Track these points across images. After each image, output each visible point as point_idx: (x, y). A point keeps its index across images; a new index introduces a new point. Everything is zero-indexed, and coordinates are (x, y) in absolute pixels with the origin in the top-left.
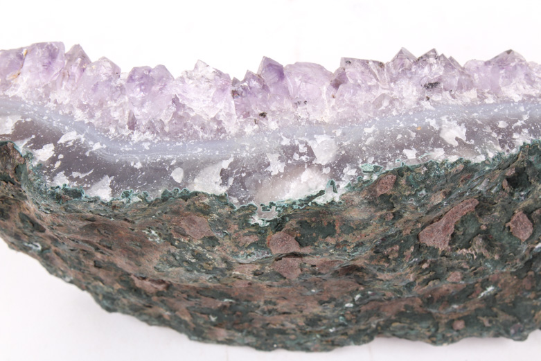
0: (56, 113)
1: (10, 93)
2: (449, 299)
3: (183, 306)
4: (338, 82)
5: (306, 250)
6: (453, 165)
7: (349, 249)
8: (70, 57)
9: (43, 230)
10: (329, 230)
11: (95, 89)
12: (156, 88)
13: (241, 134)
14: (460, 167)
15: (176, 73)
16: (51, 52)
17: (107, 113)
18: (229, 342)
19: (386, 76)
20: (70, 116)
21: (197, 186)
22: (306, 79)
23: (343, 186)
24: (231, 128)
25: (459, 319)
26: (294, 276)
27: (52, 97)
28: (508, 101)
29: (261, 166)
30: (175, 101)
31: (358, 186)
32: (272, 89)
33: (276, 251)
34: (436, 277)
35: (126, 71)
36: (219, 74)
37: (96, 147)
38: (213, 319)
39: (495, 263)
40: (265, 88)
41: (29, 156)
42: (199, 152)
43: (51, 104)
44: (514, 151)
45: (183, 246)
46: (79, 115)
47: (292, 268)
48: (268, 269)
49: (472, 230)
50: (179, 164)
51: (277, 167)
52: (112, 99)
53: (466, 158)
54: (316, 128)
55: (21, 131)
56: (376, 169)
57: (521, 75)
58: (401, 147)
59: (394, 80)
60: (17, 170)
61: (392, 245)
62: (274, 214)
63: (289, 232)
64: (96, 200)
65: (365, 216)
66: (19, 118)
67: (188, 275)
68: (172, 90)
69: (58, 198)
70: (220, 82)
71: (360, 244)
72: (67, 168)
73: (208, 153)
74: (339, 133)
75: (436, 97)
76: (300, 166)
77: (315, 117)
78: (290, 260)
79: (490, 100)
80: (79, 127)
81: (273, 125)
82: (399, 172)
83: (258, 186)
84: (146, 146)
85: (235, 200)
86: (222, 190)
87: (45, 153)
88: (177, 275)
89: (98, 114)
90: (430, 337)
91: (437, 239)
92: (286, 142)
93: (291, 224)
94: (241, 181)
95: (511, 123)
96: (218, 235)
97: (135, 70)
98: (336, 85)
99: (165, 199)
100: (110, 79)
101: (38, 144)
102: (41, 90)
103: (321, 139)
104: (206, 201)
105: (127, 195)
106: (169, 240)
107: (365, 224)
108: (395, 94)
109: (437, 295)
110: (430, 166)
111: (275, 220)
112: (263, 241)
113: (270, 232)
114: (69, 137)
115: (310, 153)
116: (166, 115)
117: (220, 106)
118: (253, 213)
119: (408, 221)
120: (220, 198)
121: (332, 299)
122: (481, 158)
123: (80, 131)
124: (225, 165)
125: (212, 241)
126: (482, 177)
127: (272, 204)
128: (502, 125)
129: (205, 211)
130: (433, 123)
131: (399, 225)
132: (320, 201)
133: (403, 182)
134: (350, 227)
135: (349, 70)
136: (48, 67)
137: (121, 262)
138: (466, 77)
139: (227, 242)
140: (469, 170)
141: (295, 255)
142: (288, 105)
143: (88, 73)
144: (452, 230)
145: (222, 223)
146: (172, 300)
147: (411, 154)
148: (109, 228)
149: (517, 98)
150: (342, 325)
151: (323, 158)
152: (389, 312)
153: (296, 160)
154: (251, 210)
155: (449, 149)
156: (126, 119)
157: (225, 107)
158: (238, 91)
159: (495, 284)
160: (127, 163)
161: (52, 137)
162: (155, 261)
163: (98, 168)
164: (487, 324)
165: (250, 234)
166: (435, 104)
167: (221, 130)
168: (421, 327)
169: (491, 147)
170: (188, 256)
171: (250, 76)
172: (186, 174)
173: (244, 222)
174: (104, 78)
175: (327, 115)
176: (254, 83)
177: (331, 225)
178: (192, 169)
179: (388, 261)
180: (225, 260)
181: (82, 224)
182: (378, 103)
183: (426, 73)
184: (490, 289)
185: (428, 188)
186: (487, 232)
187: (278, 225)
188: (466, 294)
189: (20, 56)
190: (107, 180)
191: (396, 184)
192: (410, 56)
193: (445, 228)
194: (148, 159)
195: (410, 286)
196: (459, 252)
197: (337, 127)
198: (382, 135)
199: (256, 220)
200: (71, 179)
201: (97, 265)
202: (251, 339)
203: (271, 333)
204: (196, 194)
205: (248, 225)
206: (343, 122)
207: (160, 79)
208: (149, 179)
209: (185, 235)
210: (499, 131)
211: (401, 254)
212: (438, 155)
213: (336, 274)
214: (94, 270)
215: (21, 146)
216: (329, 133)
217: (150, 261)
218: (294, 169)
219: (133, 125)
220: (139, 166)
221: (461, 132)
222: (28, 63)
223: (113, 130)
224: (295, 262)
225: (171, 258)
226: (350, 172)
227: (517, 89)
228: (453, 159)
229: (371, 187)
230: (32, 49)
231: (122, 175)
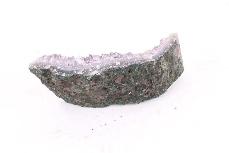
0: (56, 64)
1: (49, 62)
2: (123, 95)
3: (79, 98)
4: (101, 57)
5: (96, 84)
6: (117, 68)
7: (103, 83)
8: (59, 56)
9: (55, 84)
10: (100, 80)
11: (62, 61)
12: (72, 60)
13: (85, 66)
14: (118, 68)
15: (75, 58)
16: (56, 56)
17: (64, 64)
18: (88, 106)
19: (109, 56)
20: (59, 65)
21: (78, 73)
22: (96, 57)
23: (100, 72)
24: (84, 65)
25: (127, 99)
26: (96, 89)
27: (56, 62)
28: (128, 59)
29: (88, 70)
30: (75, 61)
31: (103, 72)
32: (90, 59)
33: (92, 84)
34: (120, 90)
35: (67, 58)
36: (82, 57)
37: (63, 69)
38: (84, 101)
39: (129, 87)
40: (89, 59)
41: (52, 71)
42: (79, 68)
43: (56, 63)
44: (128, 66)
45: (77, 84)
46: (60, 64)
47: (95, 88)
48: (91, 88)
49: (124, 81)
50: (75, 70)
51: (91, 70)
52: (65, 62)
53: (119, 67)
54: (97, 64)
55: (51, 67)
56: (106, 69)
57: (131, 56)
58: (110, 66)
59: (110, 57)
60: (51, 73)
61: (111, 83)
62: (90, 78)
63: (93, 81)
64: (63, 76)
65: (105, 77)
66: (51, 65)
67: (79, 90)
68: (75, 60)
69: (57, 76)
70: (82, 58)
71: (105, 82)
72: (58, 72)
73: (80, 68)
74: (100, 65)
75: (116, 59)
76: (94, 70)
77: (97, 63)
78: (95, 86)
79: (125, 59)
80: (60, 66)
81: (90, 64)
82: (109, 70)
83: (88, 73)
84: (70, 68)
85: (84, 75)
86: (82, 74)
87: (55, 70)
88: (77, 91)
89: (63, 64)
90: (122, 103)
91: (118, 82)
92: (92, 66)
93: (94, 79)
94: (85, 73)
95: (128, 62)
96: (82, 82)
97: (69, 57)
98: (100, 58)
99: (73, 76)
100: (65, 59)
101: (54, 69)
102: (54, 61)
103: (97, 66)
104: (80, 76)
105: (67, 75)
106: (75, 83)
107: (105, 79)
108: (110, 59)
109: (121, 94)
110: (113, 68)
111: (91, 79)
112: (89, 82)
113: (90, 81)
114: (59, 68)
115: (96, 68)
116: (74, 64)
117: (82, 62)
118: (87, 77)
119: (112, 78)
120: (82, 75)
121: (103, 95)
122: (122, 67)
123: (60, 67)
124: (83, 70)
125: (81, 83)
126: (123, 70)
127: (90, 76)
128: (126, 62)
129: (80, 77)
130: (115, 62)
131: (111, 79)
132: (97, 75)
133: (110, 71)
134: (103, 79)
135: (103, 56)
136: (55, 58)
137: (68, 89)
138: (122, 56)
139: (84, 83)
140: (120, 69)
141: (95, 85)
142: (93, 61)
143: (61, 58)
144: (120, 81)
145: (82, 79)
146: (77, 97)
147: (111, 67)
148: (65, 82)
149: (129, 59)
150: (106, 100)
151: (98, 68)
152: (114, 98)
153: (93, 69)
154: (86, 77)
155: (117, 66)
156: (67, 64)
157: (83, 62)
158: (85, 60)
159: (131, 92)
160: (68, 71)
161: (56, 68)
162: (73, 88)
163: (63, 72)
164: (132, 100)
165: (87, 81)
166: (116, 60)
167: (82, 65)
168: (120, 101)
169: (123, 65)
170: (78, 86)
171: (87, 57)
172: (76, 72)
173: (86, 79)
174: (64, 59)
175: (99, 62)
176: (88, 58)
177: (100, 79)
178: (77, 71)
179: (110, 86)
180: (84, 87)
181: (61, 81)
182: (107, 60)
183: (115, 56)
184: (131, 93)
185: (114, 72)
186: (127, 81)
187: (91, 80)
188: (126, 93)
189: (51, 56)
190: (64, 73)
191: (109, 71)
192: (112, 53)
193: (119, 80)
194: (71, 70)
195: (115, 91)
196: (122, 85)
197: (100, 64)
198: (107, 64)
199: (88, 78)
200: (59, 73)
201: (64, 91)
202: (91, 105)
203: (95, 103)
204: (78, 74)
205: (87, 80)
206: (101, 63)
207: (73, 58)
208: (71, 73)
209: (77, 82)
210: (126, 63)
211: (112, 85)
212: (115, 67)
213: (103, 89)
214: (64, 92)
215: (51, 69)
216: (99, 65)
217: (72, 88)
218: (93, 70)
219: (68, 65)
220: (69, 71)
221: (119, 64)
222: (52, 57)
223: (65, 66)
224: (95, 87)
225: (75, 87)
226: (102, 70)
227: (130, 58)
228: (117, 67)
229: (105, 72)
230: (52, 55)
231: (67, 73)
